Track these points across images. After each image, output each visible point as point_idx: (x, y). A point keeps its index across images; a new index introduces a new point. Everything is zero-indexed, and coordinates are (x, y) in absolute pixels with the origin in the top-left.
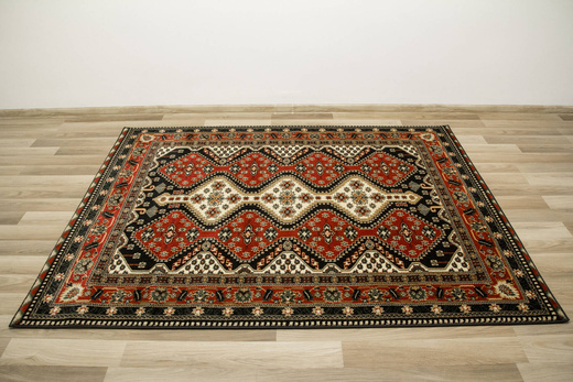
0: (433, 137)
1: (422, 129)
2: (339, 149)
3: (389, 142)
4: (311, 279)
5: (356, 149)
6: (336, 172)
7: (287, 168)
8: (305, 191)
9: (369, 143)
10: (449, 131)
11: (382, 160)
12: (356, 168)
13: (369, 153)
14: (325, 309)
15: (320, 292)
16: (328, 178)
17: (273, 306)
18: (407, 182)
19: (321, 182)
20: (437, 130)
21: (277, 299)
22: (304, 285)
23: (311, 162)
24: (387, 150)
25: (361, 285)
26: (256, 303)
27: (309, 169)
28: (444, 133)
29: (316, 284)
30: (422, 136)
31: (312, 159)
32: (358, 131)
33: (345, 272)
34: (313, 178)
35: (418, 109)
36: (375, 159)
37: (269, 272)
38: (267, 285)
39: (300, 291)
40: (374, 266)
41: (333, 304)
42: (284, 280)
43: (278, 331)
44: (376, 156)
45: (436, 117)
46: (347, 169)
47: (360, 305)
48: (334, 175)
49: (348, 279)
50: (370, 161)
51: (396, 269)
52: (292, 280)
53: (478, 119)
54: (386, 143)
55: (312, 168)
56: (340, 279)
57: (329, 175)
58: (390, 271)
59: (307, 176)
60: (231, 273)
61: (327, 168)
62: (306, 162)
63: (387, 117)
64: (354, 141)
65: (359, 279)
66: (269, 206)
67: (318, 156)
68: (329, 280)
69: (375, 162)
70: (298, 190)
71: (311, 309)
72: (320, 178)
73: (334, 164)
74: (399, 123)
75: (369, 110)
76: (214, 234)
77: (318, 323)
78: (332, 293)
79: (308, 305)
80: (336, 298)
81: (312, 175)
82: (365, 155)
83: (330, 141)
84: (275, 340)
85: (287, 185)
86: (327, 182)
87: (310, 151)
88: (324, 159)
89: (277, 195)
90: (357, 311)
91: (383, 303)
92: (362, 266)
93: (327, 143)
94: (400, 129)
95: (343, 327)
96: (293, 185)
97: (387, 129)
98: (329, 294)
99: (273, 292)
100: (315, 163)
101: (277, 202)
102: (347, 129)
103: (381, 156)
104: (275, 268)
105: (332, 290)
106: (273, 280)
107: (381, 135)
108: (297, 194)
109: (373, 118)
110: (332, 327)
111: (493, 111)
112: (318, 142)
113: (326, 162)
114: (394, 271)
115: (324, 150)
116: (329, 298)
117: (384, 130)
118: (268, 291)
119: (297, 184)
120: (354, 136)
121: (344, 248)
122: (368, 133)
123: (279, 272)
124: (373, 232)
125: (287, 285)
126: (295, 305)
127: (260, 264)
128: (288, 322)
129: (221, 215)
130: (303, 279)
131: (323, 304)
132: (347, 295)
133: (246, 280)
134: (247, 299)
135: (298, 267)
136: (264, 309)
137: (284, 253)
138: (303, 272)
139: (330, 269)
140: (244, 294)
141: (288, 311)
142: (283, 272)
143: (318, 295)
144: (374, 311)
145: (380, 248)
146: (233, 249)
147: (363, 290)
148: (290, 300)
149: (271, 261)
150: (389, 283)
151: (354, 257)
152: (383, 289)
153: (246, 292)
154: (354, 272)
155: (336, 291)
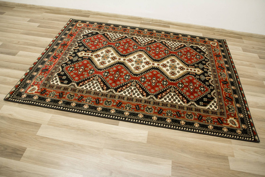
0: (216, 44)
1: (212, 40)
2: (169, 43)
3: (194, 43)
4: (141, 101)
5: (177, 44)
6: (165, 53)
7: (142, 48)
8: (148, 60)
9: (184, 42)
10: (225, 43)
11: (188, 51)
12: (175, 53)
13: (183, 47)
14: (144, 115)
15: (144, 107)
16: (160, 56)
17: (120, 110)
18: (198, 64)
19: (156, 57)
20: (219, 41)
21: (123, 107)
22: (137, 103)
23: (154, 47)
24: (192, 47)
25: (163, 107)
26: (113, 107)
27: (152, 50)
28: (222, 44)
29: (143, 104)
30: (211, 43)
31: (155, 46)
32: (180, 36)
33: (158, 100)
34: (153, 55)
35: (212, 29)
36: (185, 50)
37: (122, 94)
38: (120, 100)
39: (135, 105)
40: (172, 100)
41: (148, 114)
42: (128, 99)
43: (121, 122)
44: (186, 49)
45: (221, 35)
46: (170, 53)
47: (161, 116)
48: (163, 55)
49: (158, 104)
50: (182, 51)
51: (182, 103)
52: (132, 100)
53: (242, 39)
54: (193, 44)
55: (154, 50)
56: (154, 103)
57: (161, 54)
58: (179, 103)
59: (151, 53)
60: (105, 92)
61: (161, 51)
62: (152, 46)
63: (196, 31)
64: (177, 40)
65: (163, 104)
66: (129, 64)
67: (158, 44)
68: (149, 102)
69: (185, 52)
70: (145, 59)
71: (137, 114)
72: (157, 55)
73: (165, 50)
74: (201, 35)
75: (188, 27)
76: (101, 73)
77: (139, 121)
78: (149, 109)
79: (137, 112)
80: (151, 112)
81: (153, 53)
82: (181, 48)
83: (166, 39)
84: (118, 125)
85: (140, 56)
86: (159, 57)
87: (155, 41)
88: (161, 46)
89: (134, 60)
90: (159, 119)
91: (172, 118)
92: (166, 99)
93: (164, 39)
94: (201, 38)
95: (150, 125)
96: (143, 56)
97: (195, 37)
98: (148, 109)
99: (122, 103)
100: (156, 47)
101: (134, 63)
102: (175, 34)
103: (188, 49)
104: (125, 93)
105: (149, 107)
106: (123, 98)
107: (191, 39)
108: (144, 61)
109: (189, 31)
110: (145, 124)
111: (250, 36)
112: (160, 38)
113: (161, 48)
114: (181, 104)
115: (162, 42)
116: (147, 111)
117: (193, 37)
118: (120, 103)
119: (145, 56)
120: (178, 38)
121: (160, 89)
122: (185, 38)
123: (127, 95)
124: (175, 84)
125: (129, 102)
126: (131, 111)
127: (119, 90)
128: (125, 118)
129: (106, 65)
130: (137, 100)
131: (144, 113)
132: (156, 111)
133: (111, 96)
134: (109, 105)
135: (136, 94)
136: (116, 110)
137: (131, 87)
138: (138, 97)
139: (151, 98)
140: (108, 102)
141: (127, 113)
142: (129, 95)
143: (142, 108)
144: (167, 120)
145: (177, 92)
146: (108, 81)
147: (164, 110)
148: (129, 109)
149: (124, 89)
150: (177, 109)
151: (164, 94)
152: (173, 111)
153: (110, 102)
154: (162, 101)
155: (151, 108)
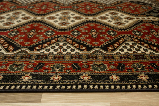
2: (101, 1)
4: (80, 57)
5: (112, 1)
6: (99, 9)
12: (112, 7)
14: (92, 76)
15: (88, 64)
16: (94, 11)
17: (42, 73)
18: (149, 13)
21: (48, 69)
22: (73, 60)
25: (124, 61)
26: (28, 72)
27: (81, 7)
29: (84, 60)
33: (109, 53)
37: (44, 53)
38: (40, 60)
39: (70, 64)
40: (134, 50)
41: (99, 72)
42: (55, 57)
46: (107, 8)
47: (125, 73)
49: (112, 57)
50: (121, 5)
51: (152, 52)
52: (63, 57)
55: (83, 7)
56: (105, 57)
58: (148, 53)
59: (80, 10)
60: (11, 53)
62: (79, 5)
65: (121, 57)
68: (96, 57)
69: (125, 6)
70: (73, 15)
71: (78, 76)
73: (98, 6)
76: (6, 34)
77: (85, 86)
78: (99, 66)
79: (76, 73)
80: (103, 69)
82: (118, 3)
84: (39, 101)
90: (122, 78)
91: (147, 72)
92: (124, 50)
98: (96, 67)
99: (46, 64)
105: (98, 63)
106: (46, 57)
113: (93, 5)
114: (151, 53)
115: (91, 2)
116: (95, 69)
118: (40, 64)
119: (73, 13)
121: (106, 40)
123: (52, 53)
125: (58, 61)
126: (63, 73)
127: (37, 48)
128: (55, 86)
129: (14, 25)
130: (72, 57)
131: (90, 73)
132: (112, 67)
133: (22, 57)
134: (19, 69)
135: (69, 50)
136: (33, 76)
137: (58, 43)
138: (73, 53)
139: (96, 51)
140: (17, 66)
141: (56, 78)
142: (55, 53)
143: (85, 66)
144: (139, 78)
145: (136, 40)
146: (18, 40)
147: (127, 64)
148: (60, 70)
149: (46, 47)
150: (149, 59)
151: (116, 45)
152: (144, 63)
153: (19, 65)
154: (117, 53)
155: (102, 65)
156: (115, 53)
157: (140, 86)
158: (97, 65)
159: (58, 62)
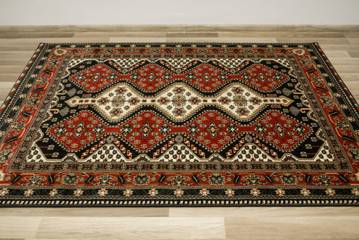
0: (303, 52)
1: (294, 46)
2: (223, 62)
3: (265, 56)
4: (198, 166)
5: (238, 61)
6: (220, 80)
7: (178, 77)
8: (194, 95)
9: (249, 57)
10: (318, 48)
11: (259, 71)
12: (237, 77)
13: (249, 65)
14: (211, 191)
15: (207, 177)
16: (214, 85)
17: (166, 188)
18: (281, 89)
19: (208, 88)
21: (170, 182)
22: (192, 171)
23: (199, 72)
24: (264, 62)
25: (241, 171)
26: (152, 186)
27: (197, 77)
29: (203, 170)
30: (294, 51)
31: (200, 69)
32: (240, 47)
33: (227, 161)
34: (201, 85)
36: (254, 69)
37: (163, 160)
38: (161, 171)
39: (190, 176)
40: (252, 156)
41: (217, 186)
42: (175, 167)
43: (171, 209)
44: (254, 67)
46: (229, 77)
47: (240, 187)
48: (218, 83)
49: (230, 166)
50: (249, 72)
51: (270, 158)
52: (183, 167)
53: (344, 37)
54: (263, 57)
55: (200, 77)
56: (223, 167)
57: (214, 82)
58: (266, 160)
59: (196, 83)
60: (131, 161)
61: (213, 77)
62: (195, 71)
63: (264, 36)
64: (236, 55)
65: (239, 166)
66: (163, 107)
67: (205, 67)
68: (214, 167)
69: (254, 72)
70: (188, 94)
71: (198, 191)
72: (207, 85)
73: (219, 74)
74: (274, 41)
75: (249, 30)
76: (117, 130)
77: (204, 202)
78: (217, 178)
79: (196, 187)
80: (220, 182)
81: (200, 82)
82: (245, 67)
83: (216, 55)
84: (167, 216)
85: (179, 91)
86: (213, 88)
87: (199, 63)
88: (211, 69)
89: (171, 98)
90: (237, 192)
91: (260, 186)
92: (243, 156)
93: (213, 56)
94: (275, 45)
95: (225, 206)
96: (184, 90)
97: (264, 46)
98: (214, 179)
99: (167, 176)
101: (170, 104)
102: (230, 46)
103: (258, 67)
104: (168, 157)
105: (216, 175)
106: (167, 167)
107: (259, 50)
108: (188, 98)
110: (216, 206)
112: (205, 56)
113: (212, 72)
114: (269, 160)
115: (211, 62)
116: (214, 182)
117: (262, 46)
118: (162, 176)
119: (187, 90)
120: (236, 51)
121: (226, 141)
122: (248, 49)
123: (172, 161)
124: (251, 129)
125: (178, 171)
126: (185, 187)
127: (156, 154)
128: (179, 201)
129: (123, 114)
130: (191, 166)
131: (209, 187)
132: (229, 179)
133: (144, 167)
134: (144, 182)
135: (188, 156)
136: (159, 190)
137: (176, 145)
138: (192, 160)
139: (215, 158)
140: (141, 178)
141: (179, 192)
142: (175, 160)
143: (204, 179)
144: (252, 193)
145: (258, 142)
146: (133, 142)
147: (243, 175)
148: (181, 183)
149: (165, 151)
150: (265, 170)
151: (235, 148)
152: (259, 175)
153: (143, 177)
154: (235, 161)
155: (220, 176)
156: (233, 160)
157: (250, 202)
158: (214, 177)
159: (179, 173)
